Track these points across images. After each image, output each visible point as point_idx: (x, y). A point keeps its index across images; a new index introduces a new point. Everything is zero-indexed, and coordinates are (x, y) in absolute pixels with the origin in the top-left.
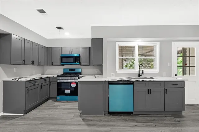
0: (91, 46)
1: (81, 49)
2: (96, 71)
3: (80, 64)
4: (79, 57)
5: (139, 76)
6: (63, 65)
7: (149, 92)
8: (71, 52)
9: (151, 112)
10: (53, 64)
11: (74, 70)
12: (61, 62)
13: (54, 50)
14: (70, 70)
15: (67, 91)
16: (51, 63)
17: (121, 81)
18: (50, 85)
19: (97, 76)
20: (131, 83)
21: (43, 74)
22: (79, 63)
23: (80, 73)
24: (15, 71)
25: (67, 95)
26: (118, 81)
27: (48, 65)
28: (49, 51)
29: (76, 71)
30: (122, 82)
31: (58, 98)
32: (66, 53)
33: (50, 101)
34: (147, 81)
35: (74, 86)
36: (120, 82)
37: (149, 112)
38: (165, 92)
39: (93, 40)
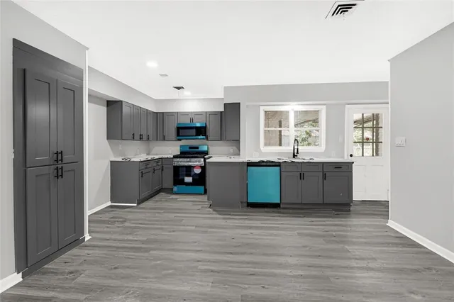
0: (223, 110)
1: (208, 116)
2: (232, 149)
3: (207, 139)
4: (205, 128)
5: (294, 157)
6: (180, 140)
7: (302, 177)
8: (192, 120)
9: (305, 204)
10: (166, 138)
11: (197, 148)
12: (178, 134)
13: (166, 117)
14: (190, 148)
15: (188, 179)
16: (162, 138)
17: (263, 162)
18: (162, 170)
19: (232, 157)
20: (277, 165)
21: (148, 154)
22: (204, 137)
23: (206, 153)
24: (120, 148)
25: (188, 184)
26: (259, 162)
27: (157, 140)
28: (160, 118)
29: (200, 149)
30: (265, 164)
31: (175, 189)
32: (185, 121)
33: (162, 194)
34: (298, 163)
35: (198, 171)
36: (263, 164)
37: (302, 204)
38: (324, 177)
39: (226, 105)
